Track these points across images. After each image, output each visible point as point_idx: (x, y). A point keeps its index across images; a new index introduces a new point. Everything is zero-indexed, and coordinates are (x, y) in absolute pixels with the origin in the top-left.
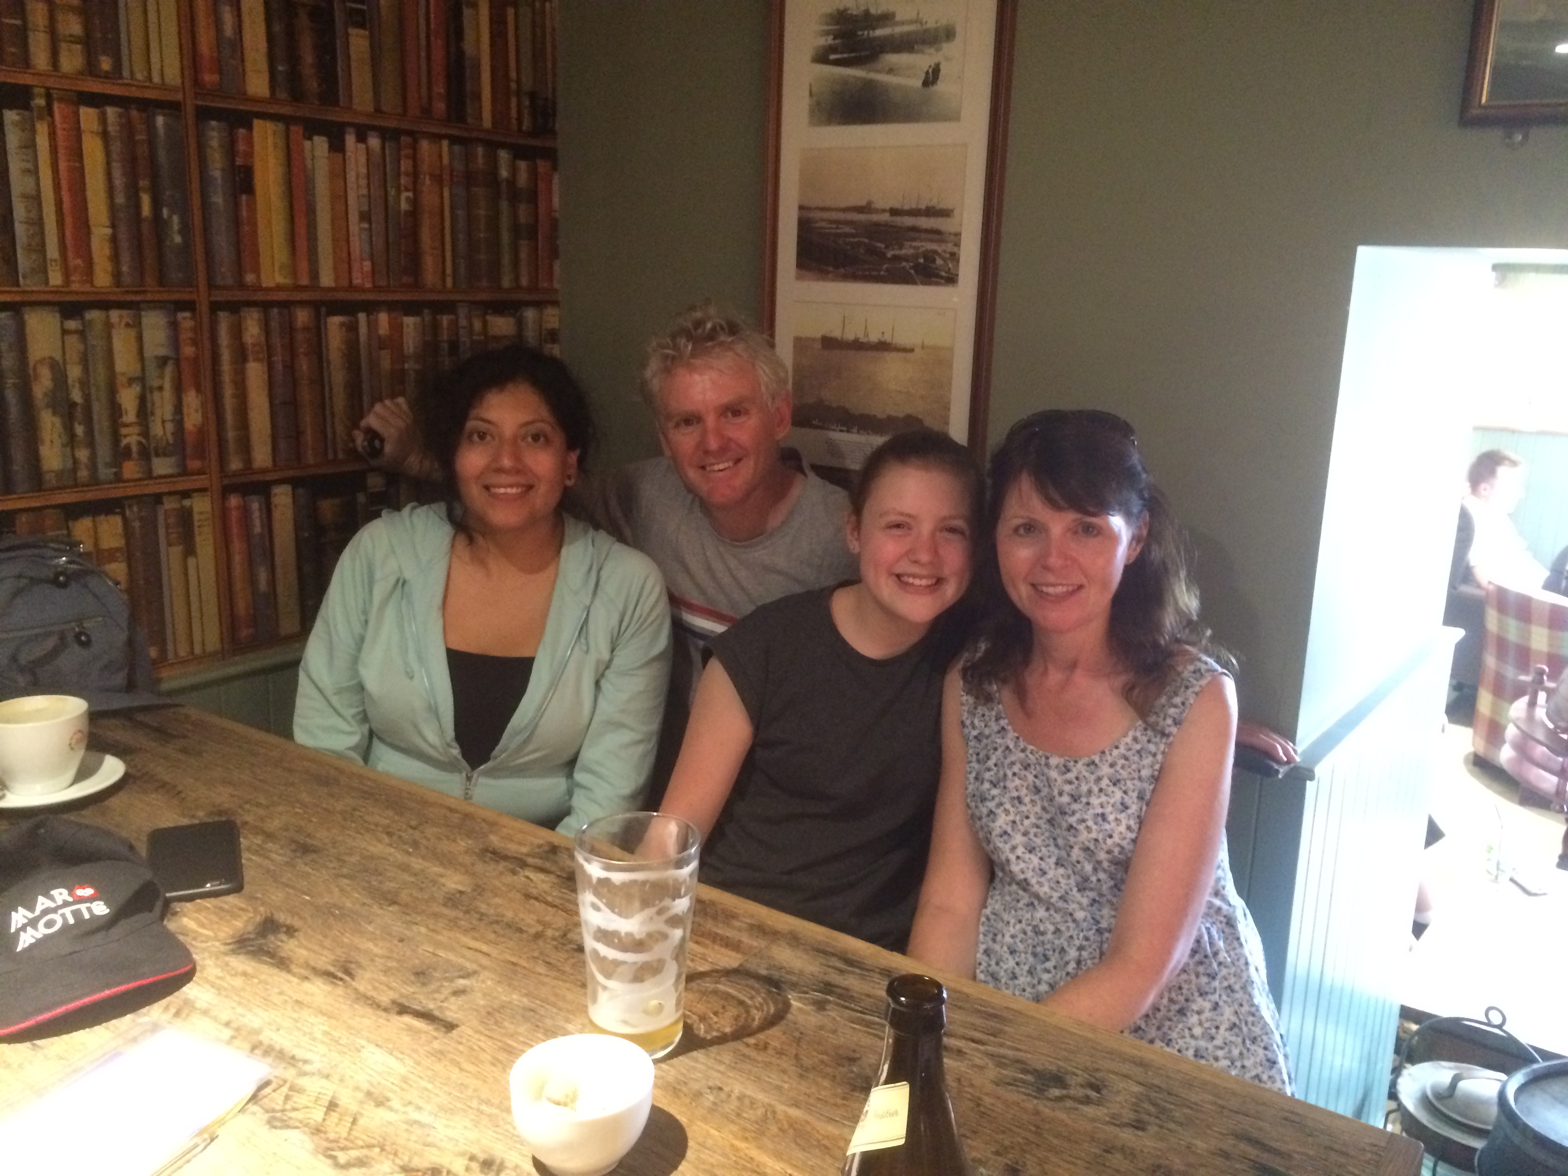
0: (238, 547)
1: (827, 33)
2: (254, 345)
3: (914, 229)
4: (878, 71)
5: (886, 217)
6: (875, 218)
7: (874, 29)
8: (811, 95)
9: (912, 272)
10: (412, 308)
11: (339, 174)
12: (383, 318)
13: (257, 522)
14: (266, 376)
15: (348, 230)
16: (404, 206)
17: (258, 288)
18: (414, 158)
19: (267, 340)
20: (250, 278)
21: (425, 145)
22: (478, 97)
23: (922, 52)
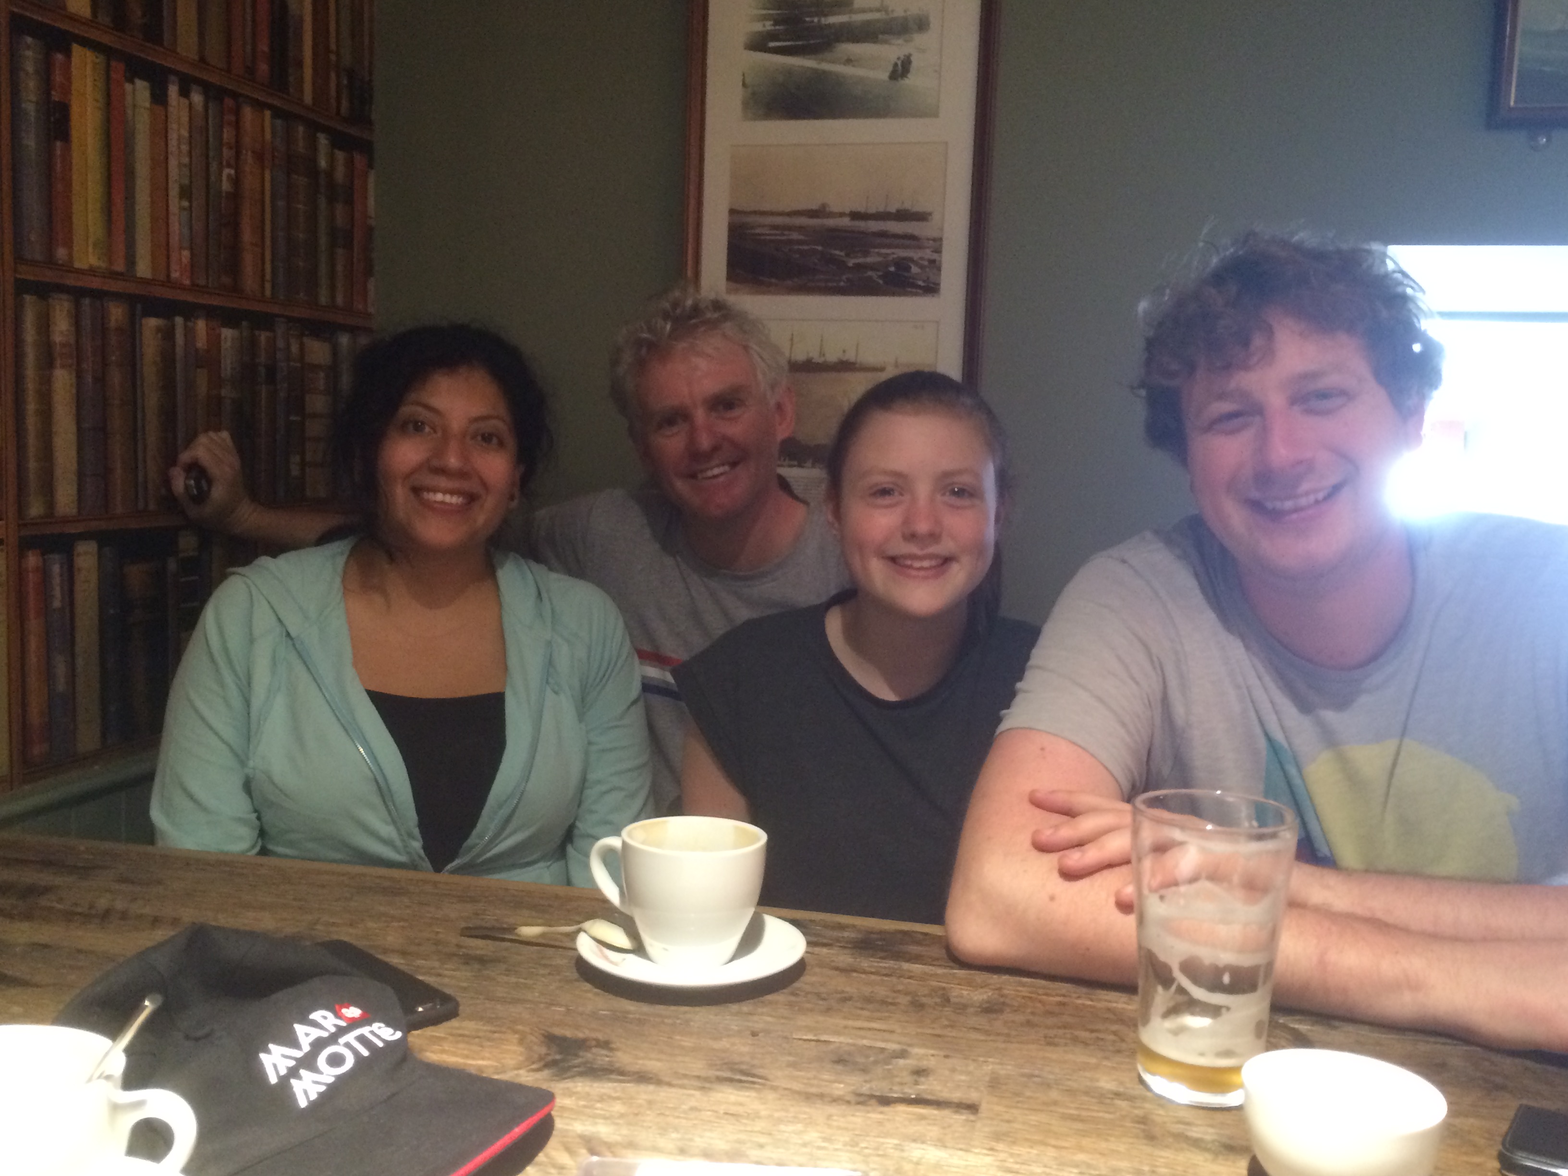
0: (34, 625)
1: (764, 18)
2: (63, 345)
3: (883, 234)
4: (833, 62)
5: (846, 222)
6: (831, 222)
7: (826, 15)
8: (744, 85)
9: (881, 282)
10: (231, 318)
11: (160, 133)
12: (201, 325)
13: (57, 592)
14: (74, 391)
15: (167, 210)
16: (226, 186)
17: (68, 268)
18: (237, 125)
19: (77, 342)
20: (61, 253)
21: (248, 113)
22: (300, 64)
23: (886, 42)
